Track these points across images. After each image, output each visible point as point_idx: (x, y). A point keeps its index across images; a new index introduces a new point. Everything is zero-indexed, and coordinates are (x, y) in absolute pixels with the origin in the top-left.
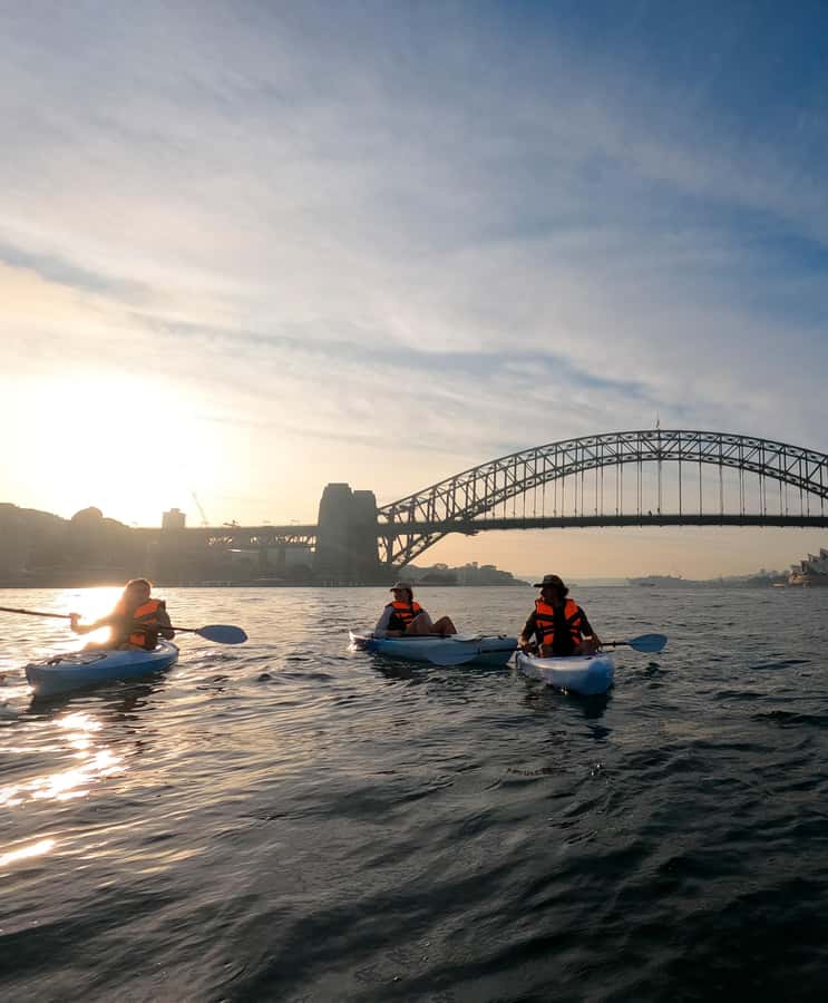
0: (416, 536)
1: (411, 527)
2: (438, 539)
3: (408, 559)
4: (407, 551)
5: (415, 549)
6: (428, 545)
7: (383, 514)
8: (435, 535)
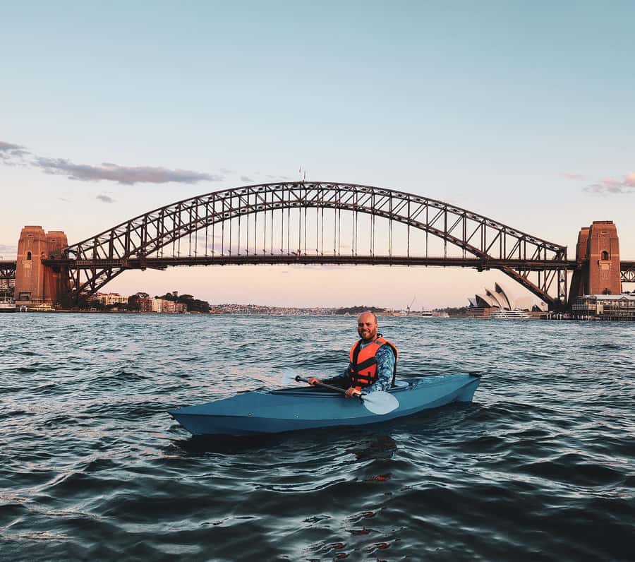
0: (98, 271)
1: (95, 263)
2: (118, 273)
3: (94, 290)
4: (91, 282)
5: (98, 281)
6: (110, 278)
7: (71, 251)
8: (115, 270)
